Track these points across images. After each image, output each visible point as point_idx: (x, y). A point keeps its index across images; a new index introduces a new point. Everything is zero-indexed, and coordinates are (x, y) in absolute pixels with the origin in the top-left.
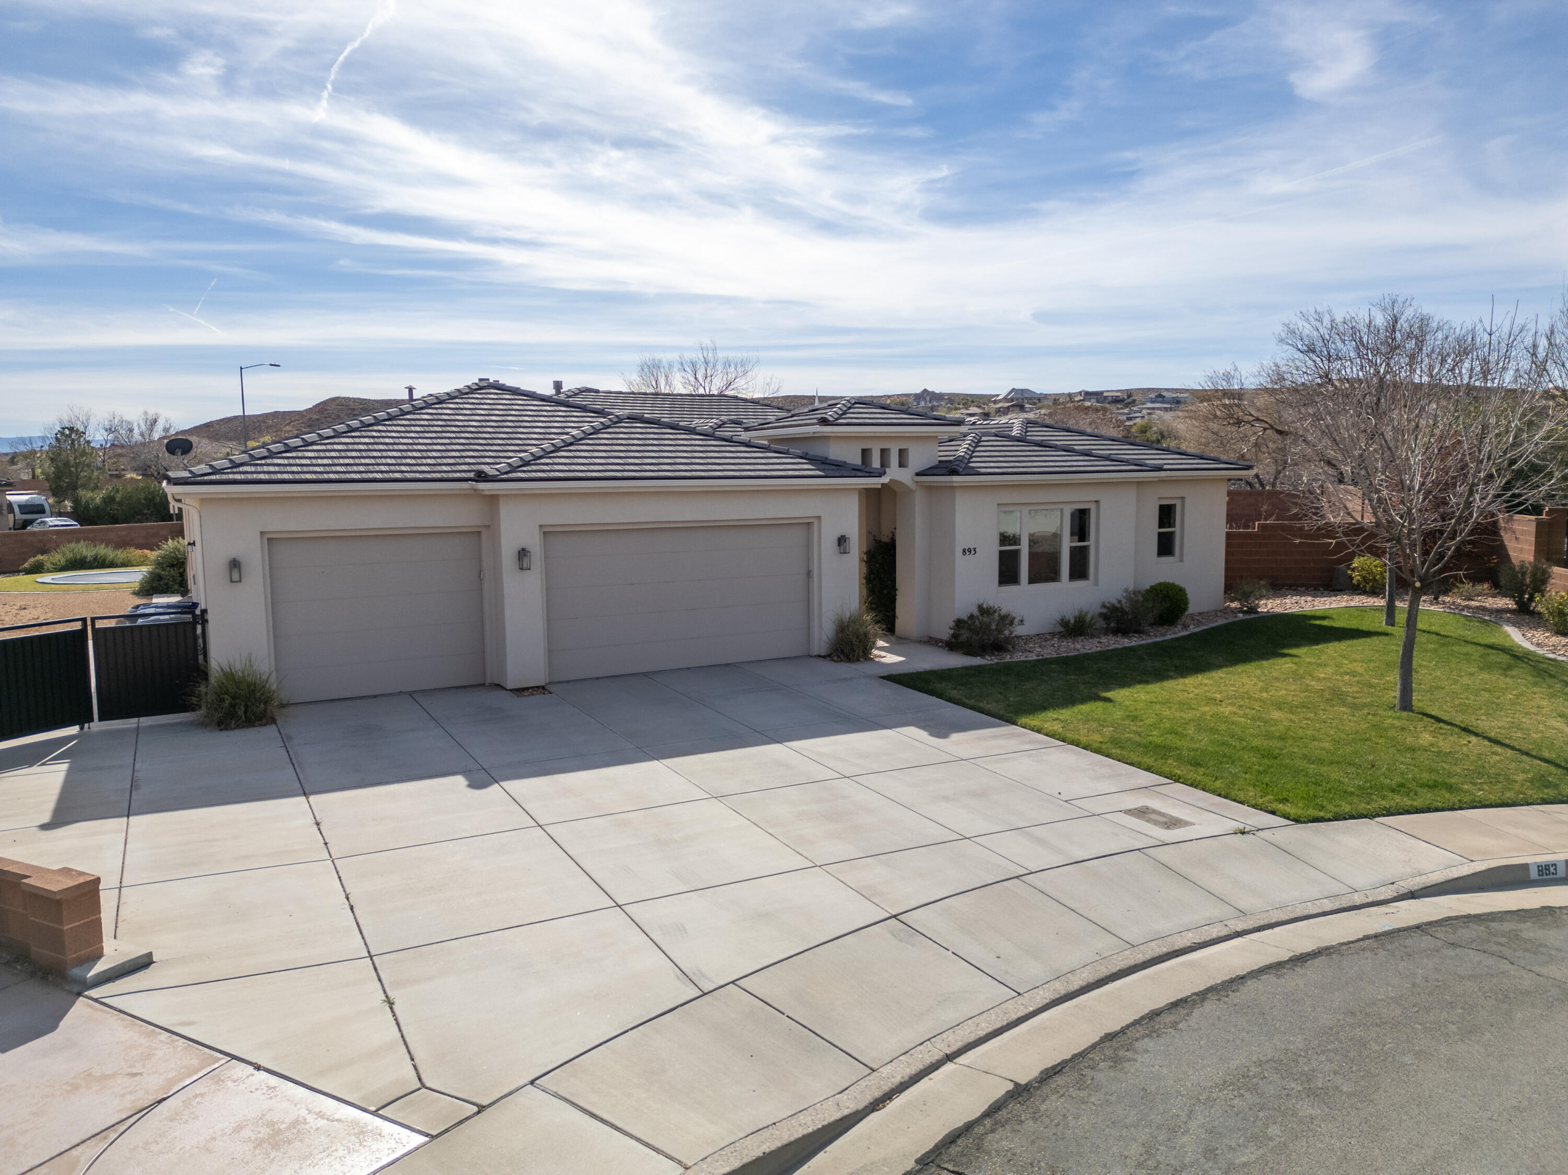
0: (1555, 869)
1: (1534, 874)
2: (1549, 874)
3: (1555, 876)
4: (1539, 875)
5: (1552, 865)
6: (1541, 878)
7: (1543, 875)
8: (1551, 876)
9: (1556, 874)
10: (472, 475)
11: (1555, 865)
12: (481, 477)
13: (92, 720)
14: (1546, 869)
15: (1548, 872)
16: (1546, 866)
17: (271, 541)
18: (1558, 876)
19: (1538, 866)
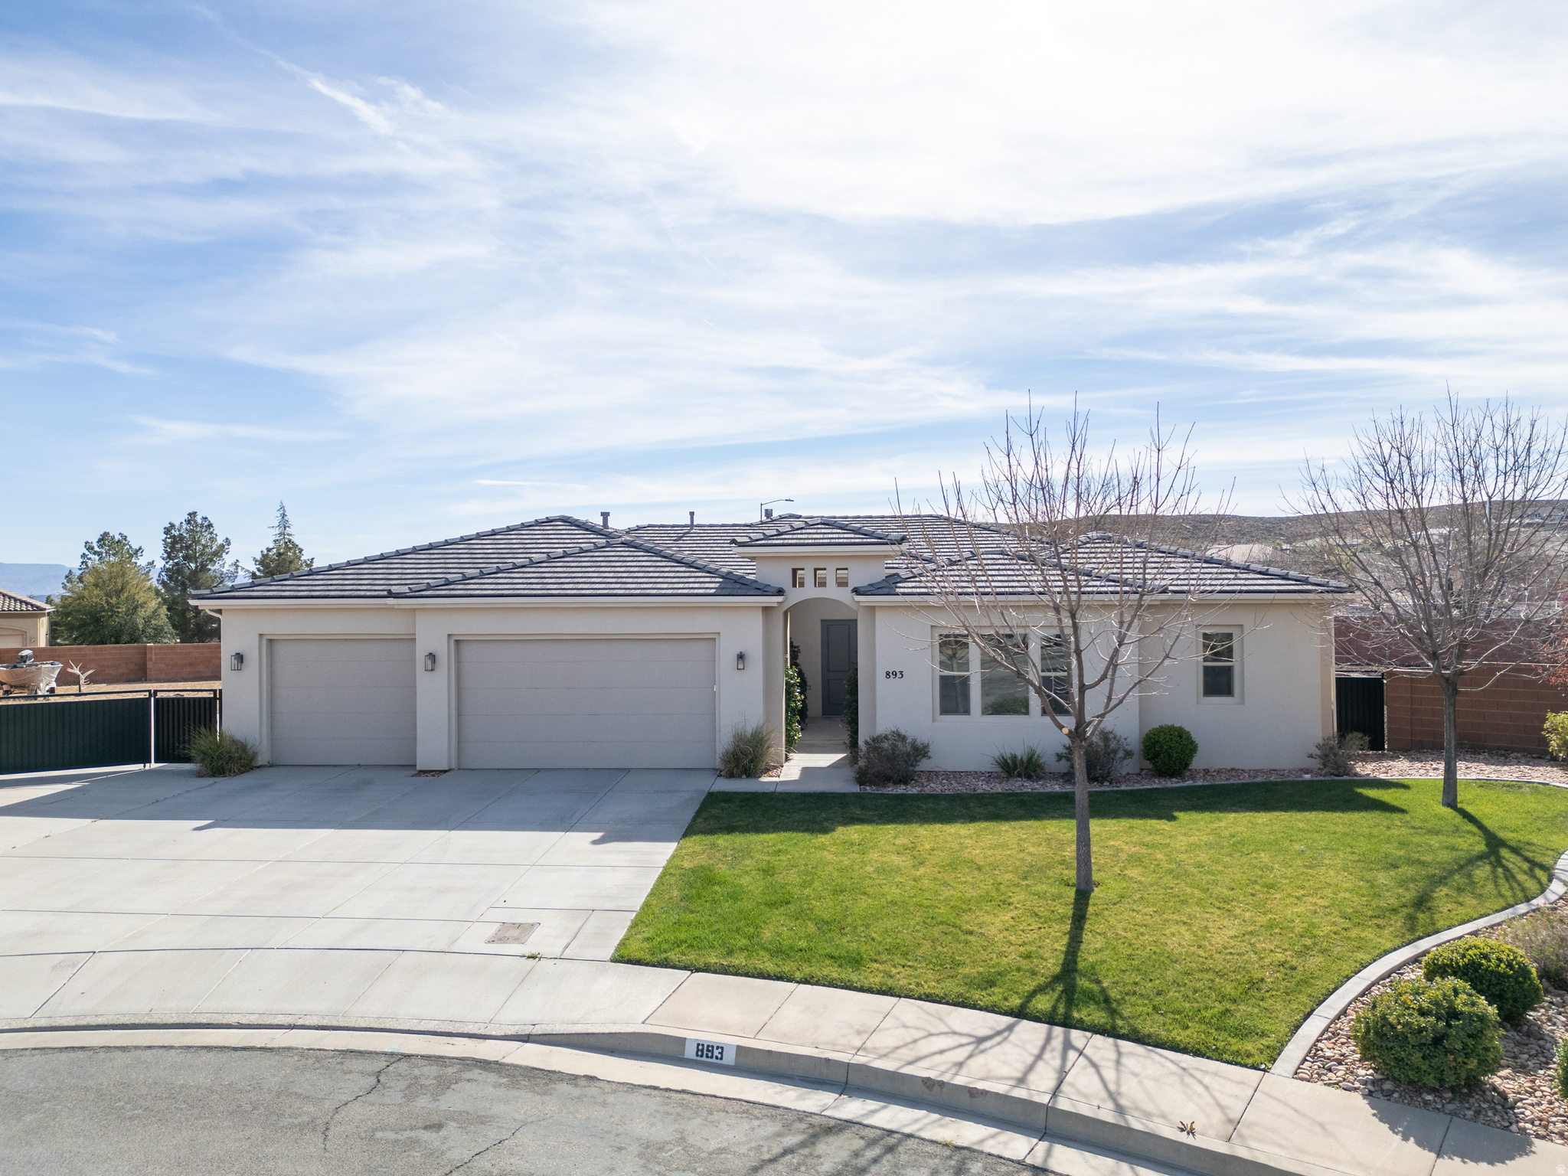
0: (721, 1053)
1: (690, 1052)
2: (712, 1057)
3: (719, 1061)
4: (697, 1055)
5: (718, 1048)
6: (699, 1058)
7: (702, 1056)
8: (714, 1060)
9: (721, 1059)
10: (385, 593)
11: (722, 1048)
12: (391, 595)
13: (150, 762)
14: (708, 1050)
15: (710, 1054)
16: (708, 1046)
17: (271, 643)
18: (724, 1062)
19: (698, 1045)
